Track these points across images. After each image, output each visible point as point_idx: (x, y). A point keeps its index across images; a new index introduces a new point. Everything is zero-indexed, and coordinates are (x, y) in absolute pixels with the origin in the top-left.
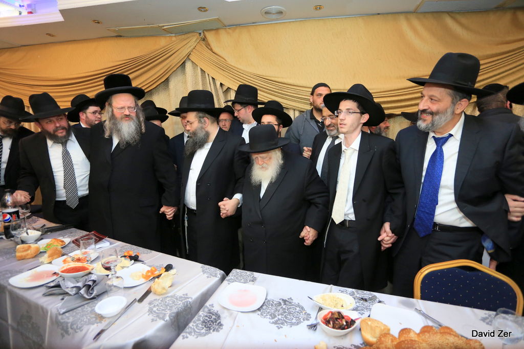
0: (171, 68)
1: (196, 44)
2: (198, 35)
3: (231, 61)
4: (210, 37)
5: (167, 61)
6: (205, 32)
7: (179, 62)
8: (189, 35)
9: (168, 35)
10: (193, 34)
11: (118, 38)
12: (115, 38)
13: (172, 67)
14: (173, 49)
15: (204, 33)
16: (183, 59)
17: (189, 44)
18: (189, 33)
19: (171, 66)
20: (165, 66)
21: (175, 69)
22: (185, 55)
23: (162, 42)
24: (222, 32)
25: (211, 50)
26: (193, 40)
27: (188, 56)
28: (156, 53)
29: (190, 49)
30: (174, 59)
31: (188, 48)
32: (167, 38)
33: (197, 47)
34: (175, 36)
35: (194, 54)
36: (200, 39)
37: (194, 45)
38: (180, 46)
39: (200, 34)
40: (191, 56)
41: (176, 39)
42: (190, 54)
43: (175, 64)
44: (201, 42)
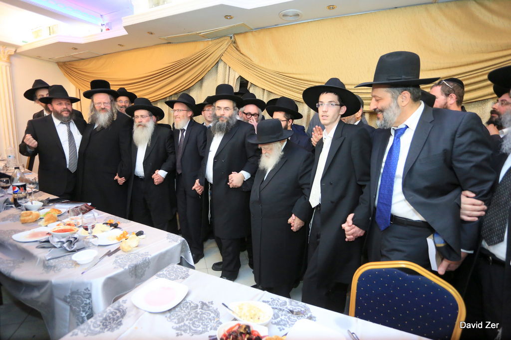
0: (206, 68)
1: (227, 46)
2: (229, 38)
3: (256, 61)
4: (239, 40)
5: (204, 62)
6: (235, 36)
7: (213, 63)
8: (222, 39)
9: (206, 40)
10: (226, 38)
11: (169, 44)
12: (166, 45)
14: (208, 52)
16: (216, 60)
17: (222, 47)
18: (222, 37)
20: (202, 66)
22: (218, 56)
23: (200, 46)
24: (250, 35)
25: (239, 51)
26: (226, 43)
27: (221, 57)
28: (196, 55)
29: (222, 51)
30: (209, 60)
31: (221, 51)
32: (205, 42)
33: (228, 49)
34: (211, 41)
35: (225, 55)
36: (231, 42)
37: (226, 48)
38: (215, 49)
39: (231, 37)
40: (223, 57)
41: (212, 43)
42: (222, 55)
43: (210, 64)
44: (231, 45)
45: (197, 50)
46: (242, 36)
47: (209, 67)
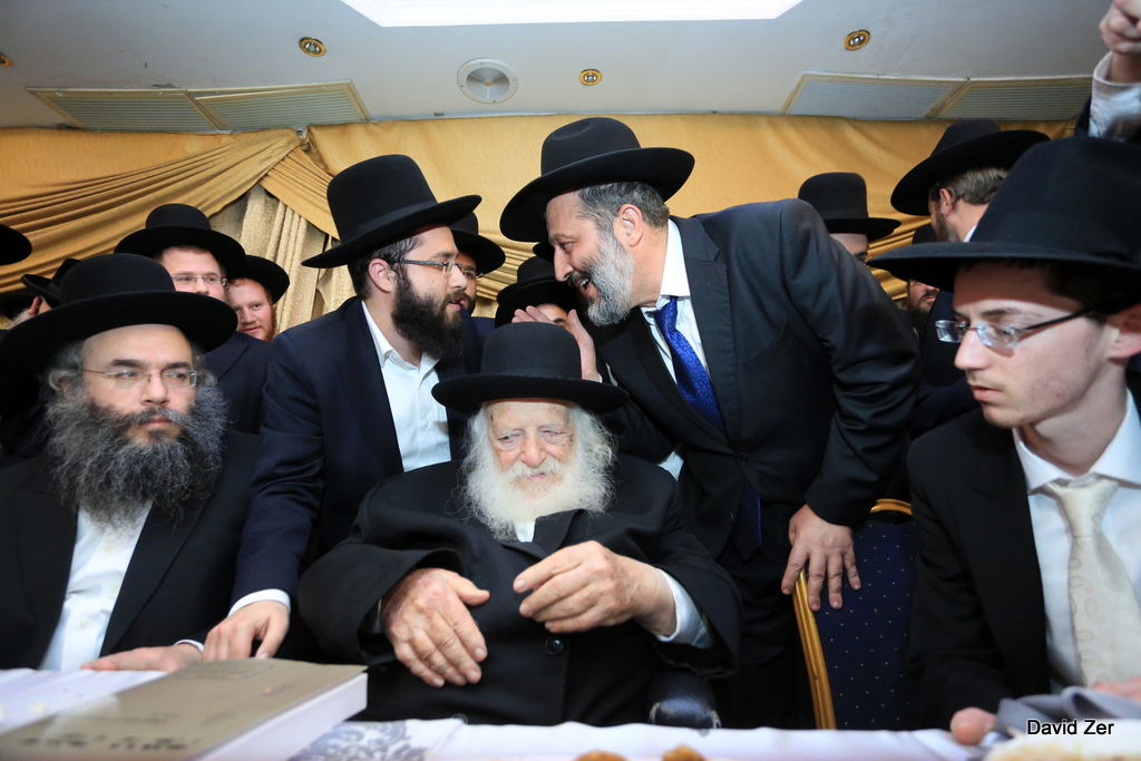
0: (205, 205)
1: (286, 153)
2: (293, 135)
4: (326, 141)
6: (313, 130)
7: (231, 193)
8: (268, 134)
9: (213, 133)
10: (280, 131)
11: (64, 131)
12: (55, 131)
13: (210, 202)
14: (216, 162)
15: (309, 131)
16: (244, 185)
17: (263, 156)
18: (270, 128)
19: (206, 200)
21: (218, 208)
22: (252, 175)
23: (193, 145)
24: (357, 130)
26: (278, 145)
27: (261, 179)
29: (267, 164)
30: (218, 184)
31: (262, 161)
32: (207, 137)
33: (287, 159)
34: (231, 134)
35: (275, 176)
36: (298, 143)
37: (281, 157)
38: (241, 157)
39: (299, 132)
40: (266, 179)
41: (232, 140)
42: (266, 175)
43: (219, 196)
44: (299, 151)
45: (175, 156)
46: (335, 131)
47: (219, 201)
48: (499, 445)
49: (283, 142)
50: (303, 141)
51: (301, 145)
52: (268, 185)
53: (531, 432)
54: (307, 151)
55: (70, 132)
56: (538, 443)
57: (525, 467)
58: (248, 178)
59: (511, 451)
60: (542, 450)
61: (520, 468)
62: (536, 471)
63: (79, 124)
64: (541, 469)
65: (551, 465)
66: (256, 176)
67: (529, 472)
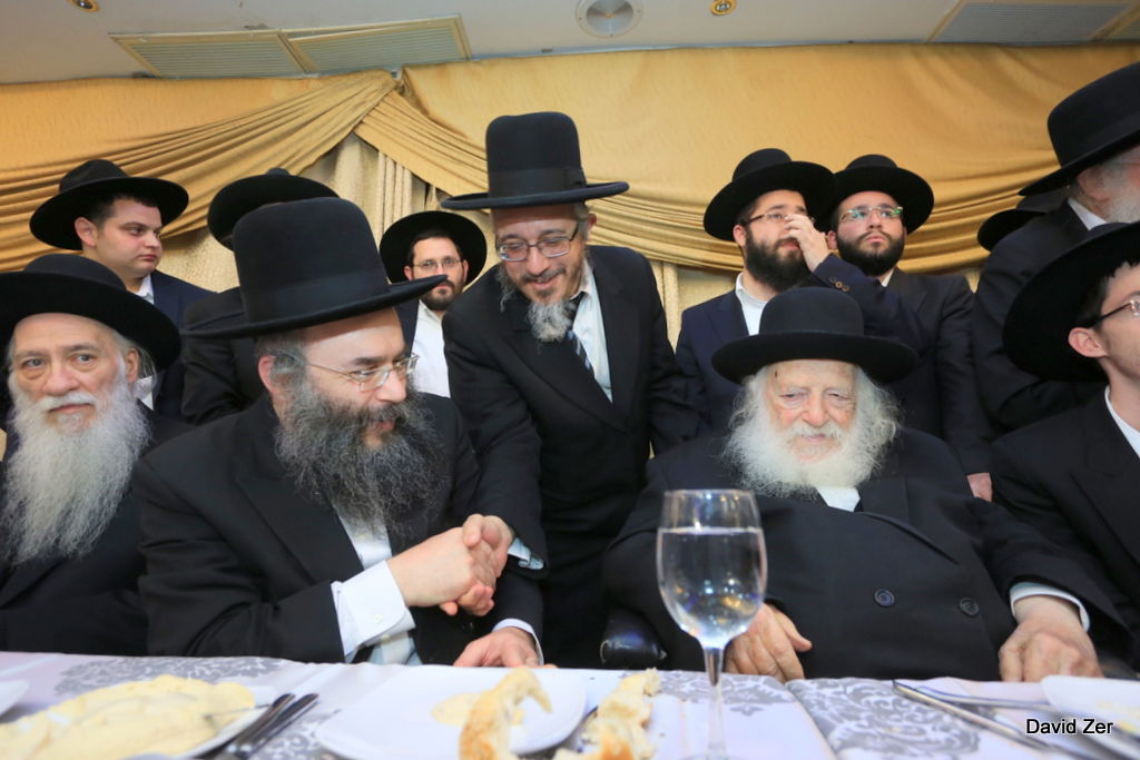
0: (297, 157)
1: (380, 98)
2: (388, 77)
4: (423, 82)
5: (290, 140)
6: (410, 72)
7: (324, 143)
8: (364, 76)
9: (300, 77)
10: (373, 74)
11: (141, 82)
12: (131, 81)
13: (302, 153)
14: (305, 110)
15: (404, 72)
16: (338, 133)
17: (357, 100)
18: (361, 71)
19: (299, 151)
20: (281, 152)
21: (312, 159)
22: (346, 123)
23: (278, 91)
25: (425, 112)
26: (369, 89)
27: (355, 127)
29: (361, 110)
30: (310, 134)
31: (356, 107)
32: (294, 82)
33: (382, 104)
34: (319, 78)
35: (372, 124)
36: (392, 85)
37: (375, 102)
38: (333, 103)
39: (394, 74)
40: (362, 126)
41: (321, 85)
42: (361, 122)
43: (312, 147)
44: (395, 94)
45: (262, 103)
46: (432, 72)
47: (312, 151)
48: (781, 402)
49: (376, 85)
50: (398, 83)
51: (396, 88)
52: (363, 132)
53: (816, 393)
54: (402, 94)
55: (147, 81)
56: (823, 405)
57: (806, 426)
58: (343, 125)
59: (794, 408)
60: (826, 412)
61: (801, 428)
62: (816, 432)
63: (156, 72)
64: (823, 431)
65: (832, 429)
66: (350, 124)
67: (809, 431)
